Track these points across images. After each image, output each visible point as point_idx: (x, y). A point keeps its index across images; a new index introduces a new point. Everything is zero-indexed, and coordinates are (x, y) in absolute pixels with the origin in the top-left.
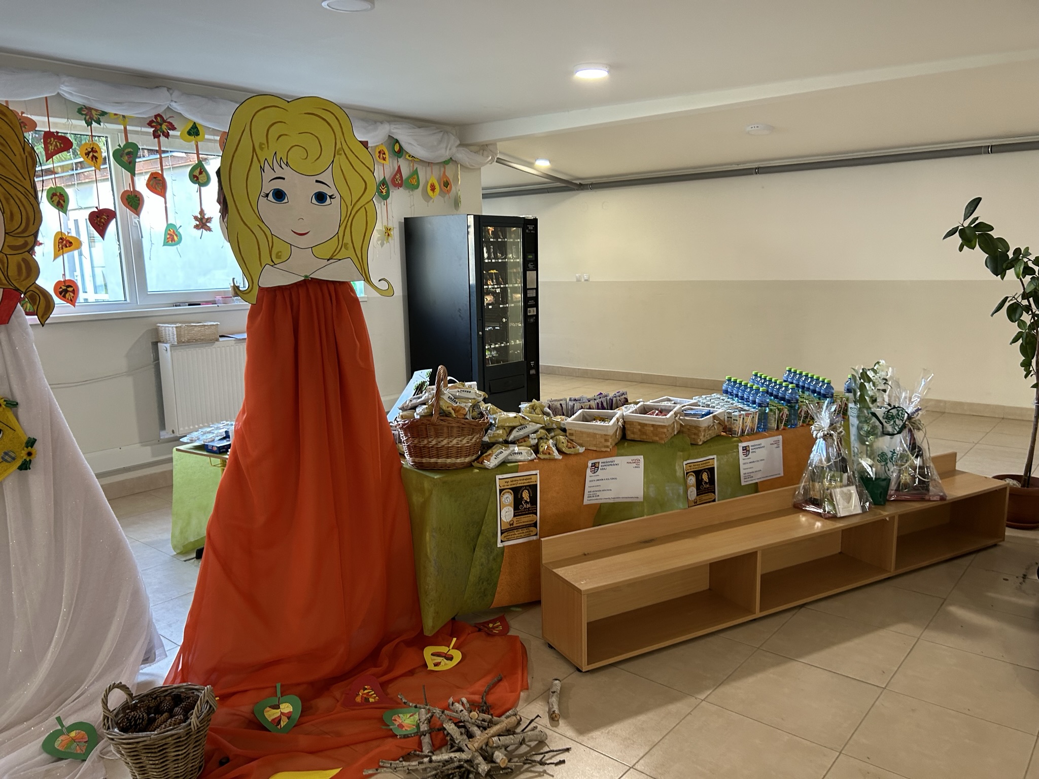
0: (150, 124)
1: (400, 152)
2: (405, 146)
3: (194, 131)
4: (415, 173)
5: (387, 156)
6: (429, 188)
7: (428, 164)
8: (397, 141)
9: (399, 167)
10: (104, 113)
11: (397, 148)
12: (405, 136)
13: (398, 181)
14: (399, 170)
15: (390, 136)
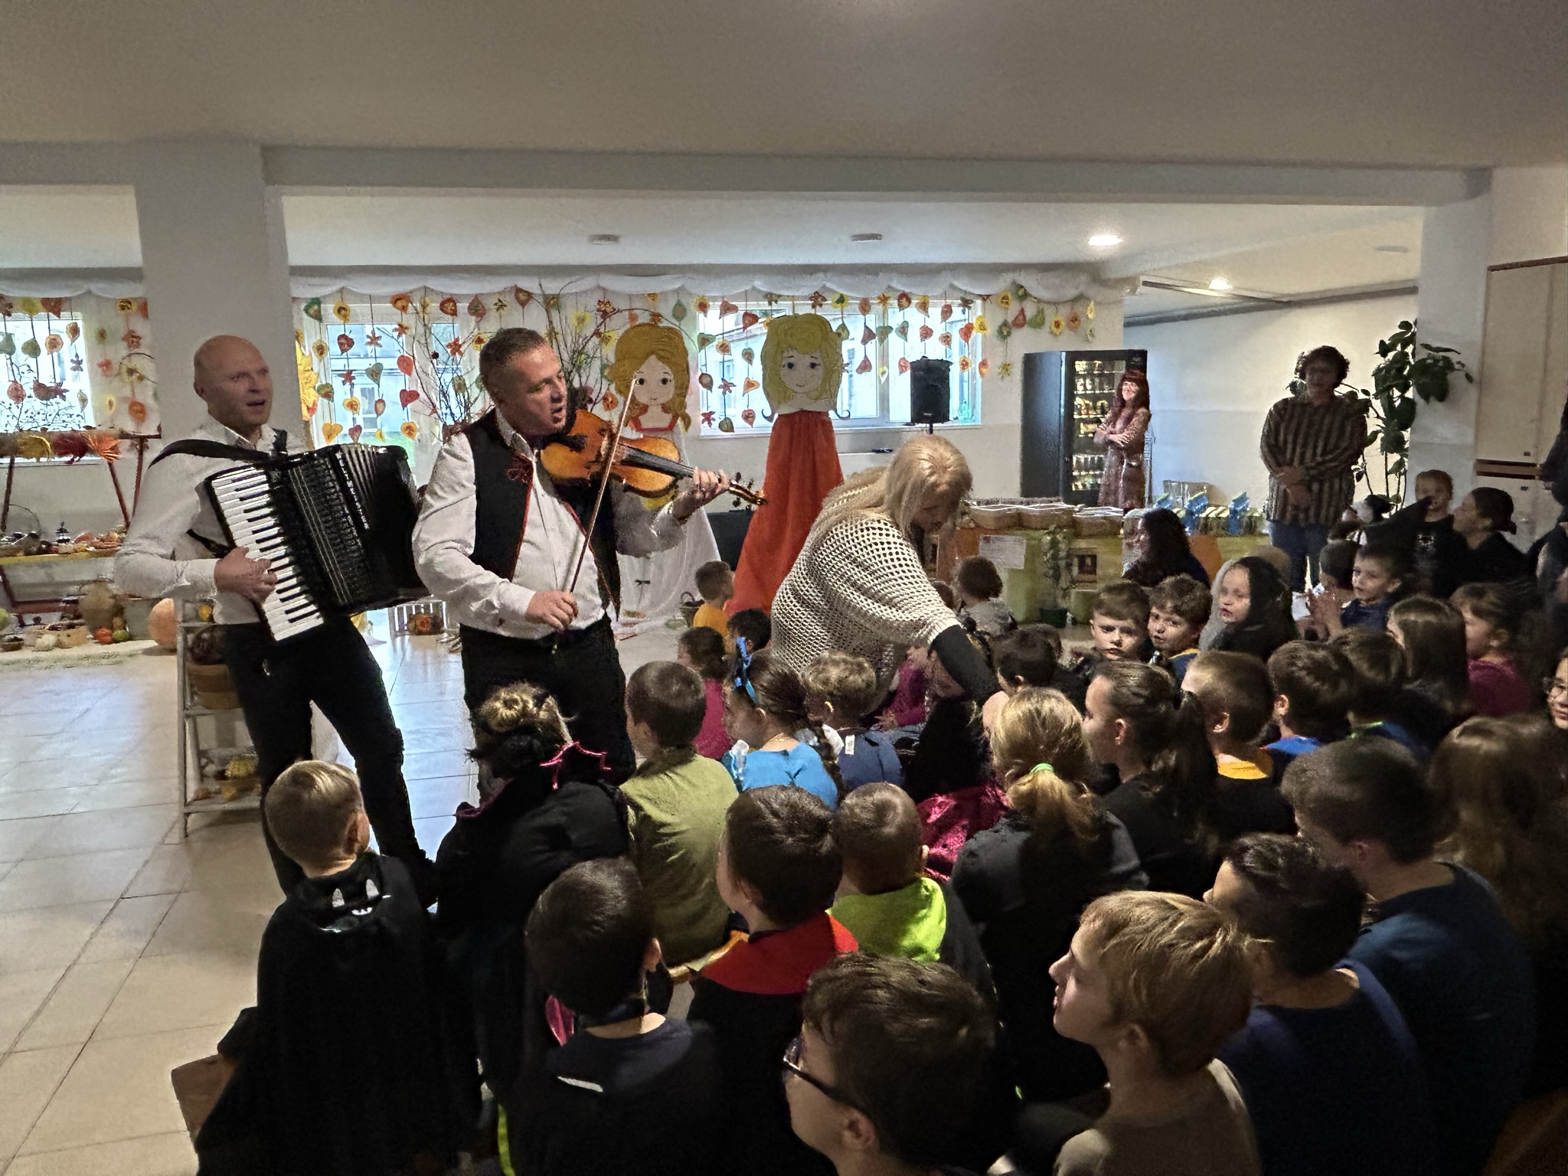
0: (810, 299)
1: (1026, 296)
2: (1029, 291)
3: (841, 300)
4: (1041, 312)
5: (1010, 300)
6: (1054, 325)
7: (1055, 304)
8: (1022, 287)
9: (1023, 309)
10: (779, 296)
11: (1021, 292)
12: (1029, 282)
13: (1020, 322)
14: (1022, 311)
15: (1014, 283)
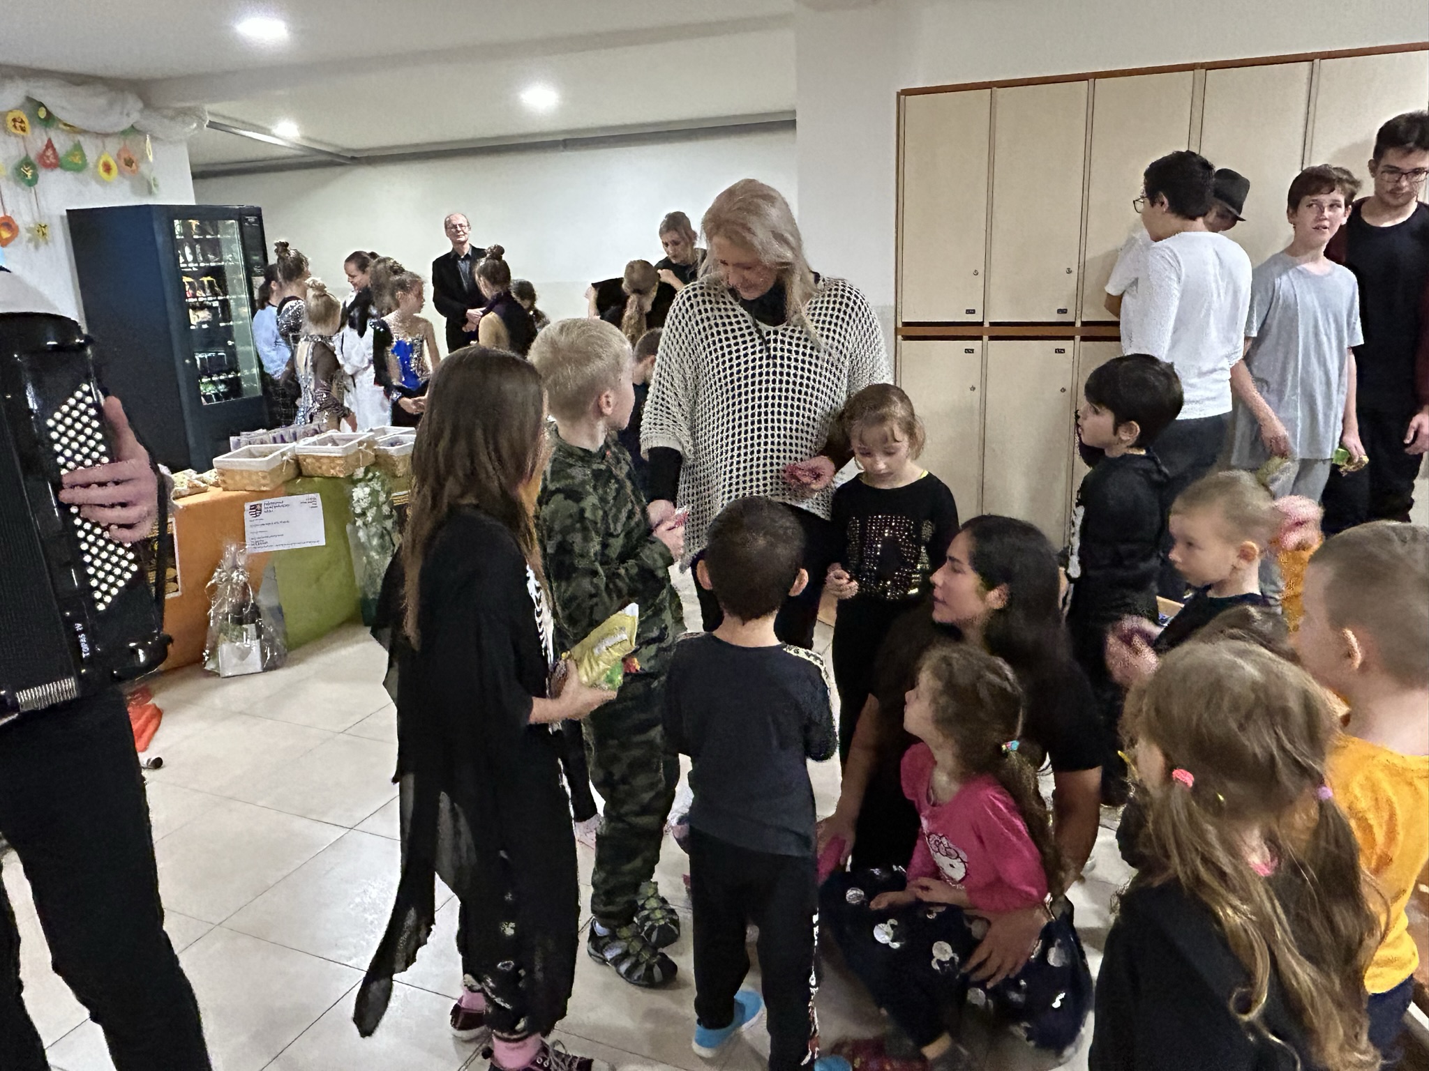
1: (49, 120)
2: (57, 112)
4: (78, 147)
5: (27, 125)
6: (101, 169)
7: (98, 135)
8: (41, 105)
9: (50, 141)
11: (42, 114)
12: (54, 98)
13: (50, 160)
14: (50, 145)
15: (29, 99)
